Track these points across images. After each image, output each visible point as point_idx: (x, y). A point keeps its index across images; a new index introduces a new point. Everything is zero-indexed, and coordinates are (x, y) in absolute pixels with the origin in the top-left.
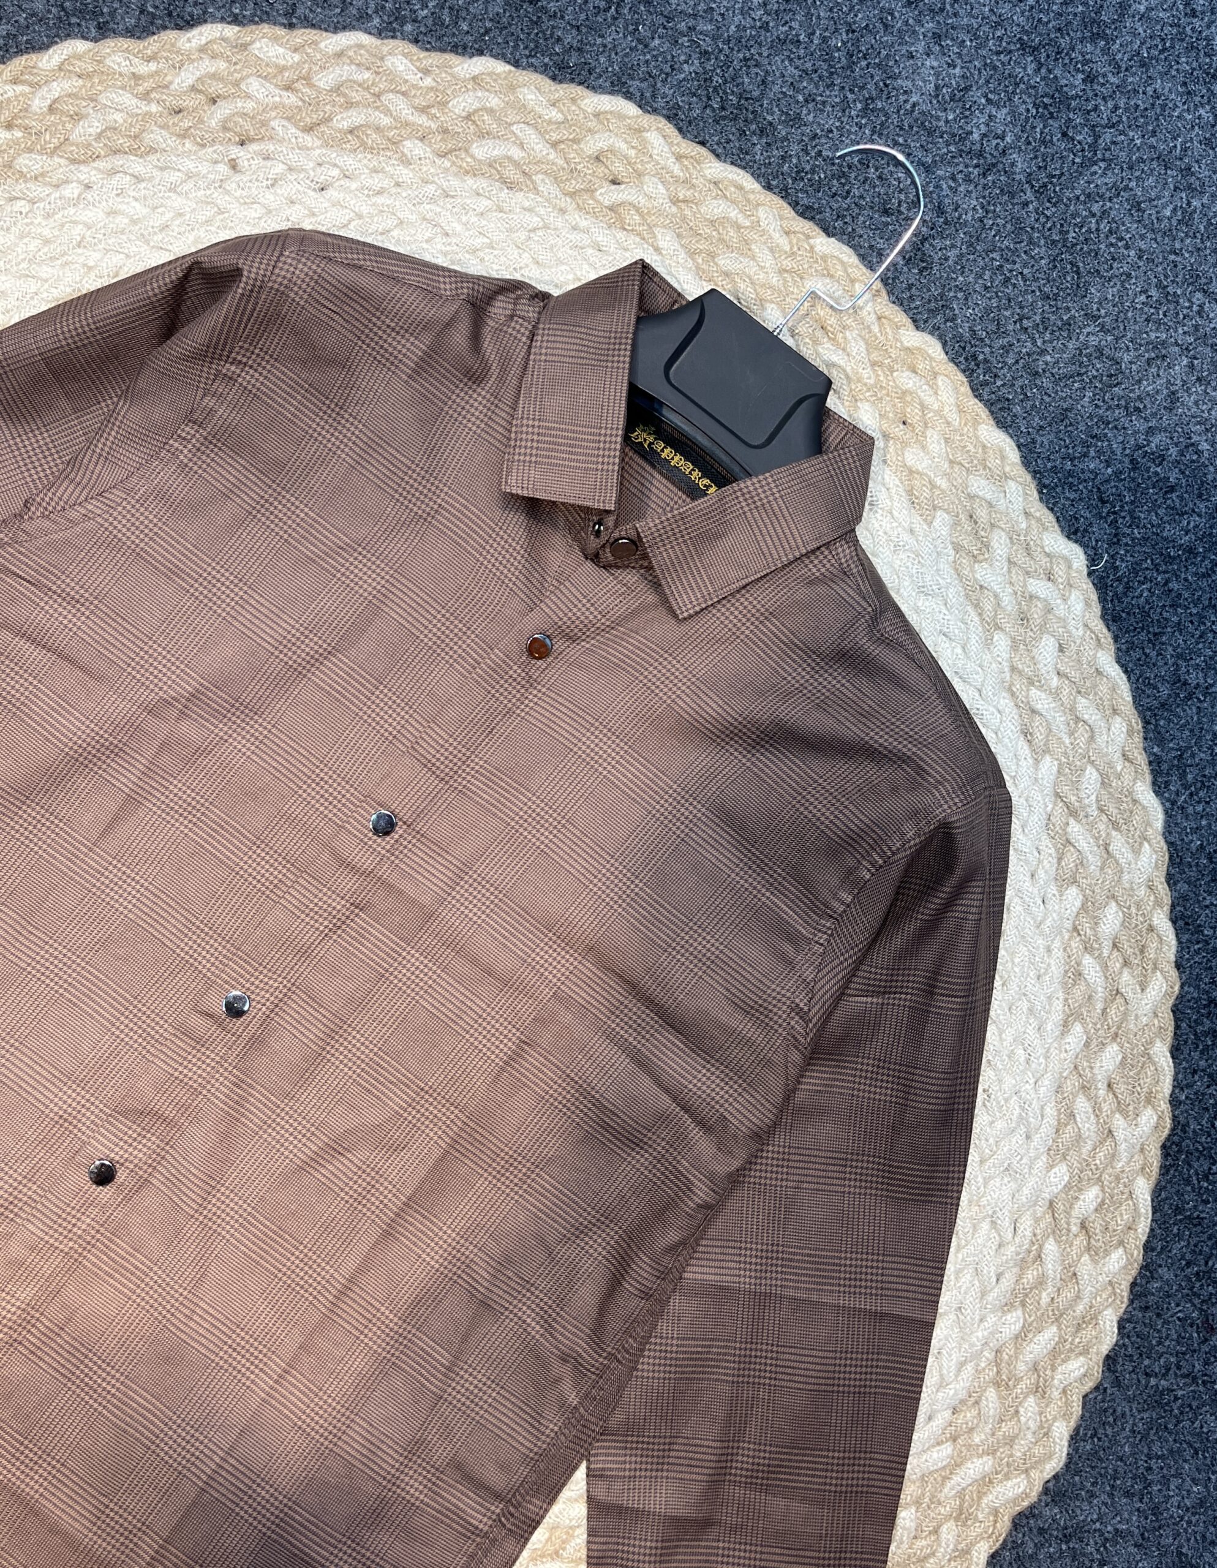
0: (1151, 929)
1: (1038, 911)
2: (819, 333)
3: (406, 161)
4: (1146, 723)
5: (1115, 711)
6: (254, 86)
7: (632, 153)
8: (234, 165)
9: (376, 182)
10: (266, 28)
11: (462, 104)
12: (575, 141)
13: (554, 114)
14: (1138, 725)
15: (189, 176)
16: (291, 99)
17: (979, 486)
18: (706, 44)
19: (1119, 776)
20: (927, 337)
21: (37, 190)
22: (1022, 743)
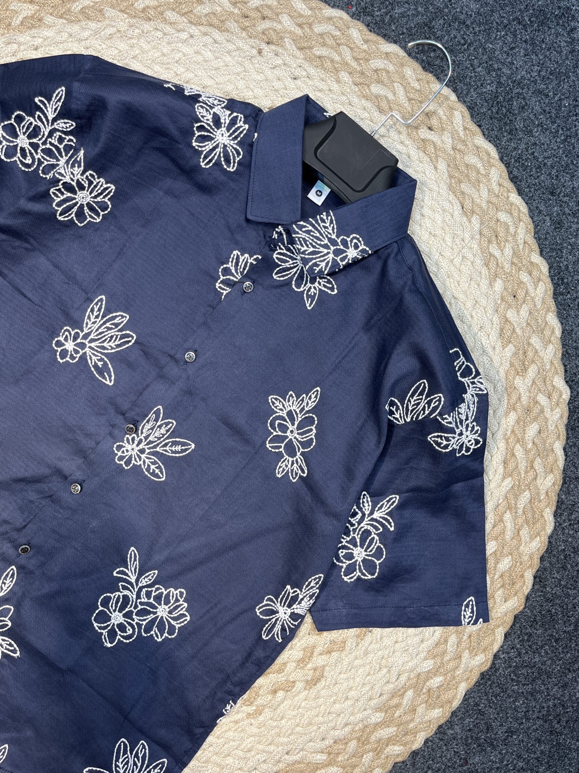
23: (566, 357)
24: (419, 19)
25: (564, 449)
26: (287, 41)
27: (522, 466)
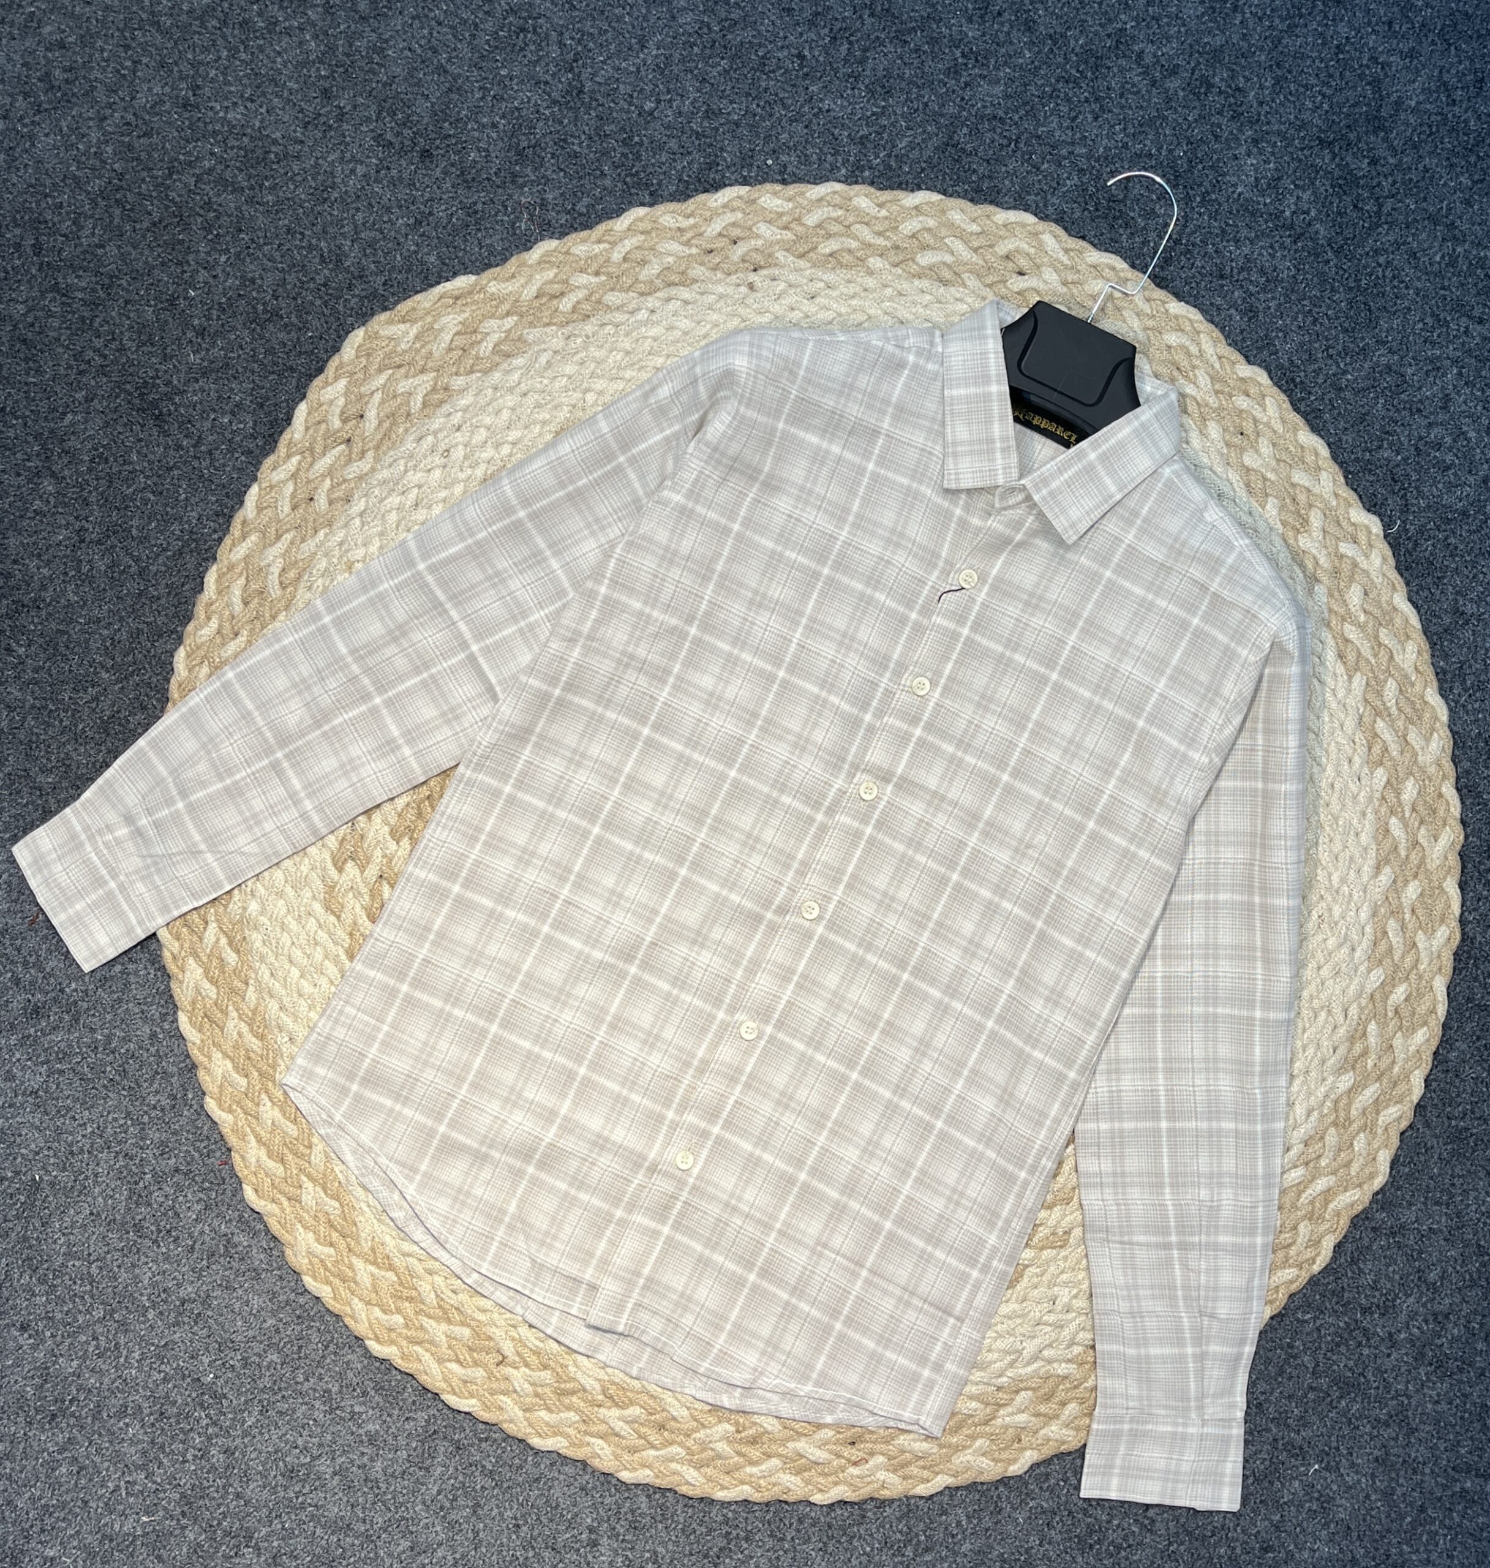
0: (1440, 795)
1: (1353, 787)
2: (1176, 373)
3: (870, 273)
4: (1433, 646)
5: (1408, 637)
6: (763, 229)
7: (1032, 251)
8: (751, 287)
9: (852, 289)
10: (768, 186)
11: (910, 226)
12: (991, 246)
13: (975, 228)
14: (1425, 646)
15: (721, 297)
16: (788, 235)
17: (1299, 477)
18: (1083, 163)
19: (1413, 685)
20: (1256, 369)
21: (619, 317)
22: (1339, 664)
23: (1352, 479)
24: (935, 142)
25: (1410, 600)
26: (780, 255)
27: (1366, 651)
